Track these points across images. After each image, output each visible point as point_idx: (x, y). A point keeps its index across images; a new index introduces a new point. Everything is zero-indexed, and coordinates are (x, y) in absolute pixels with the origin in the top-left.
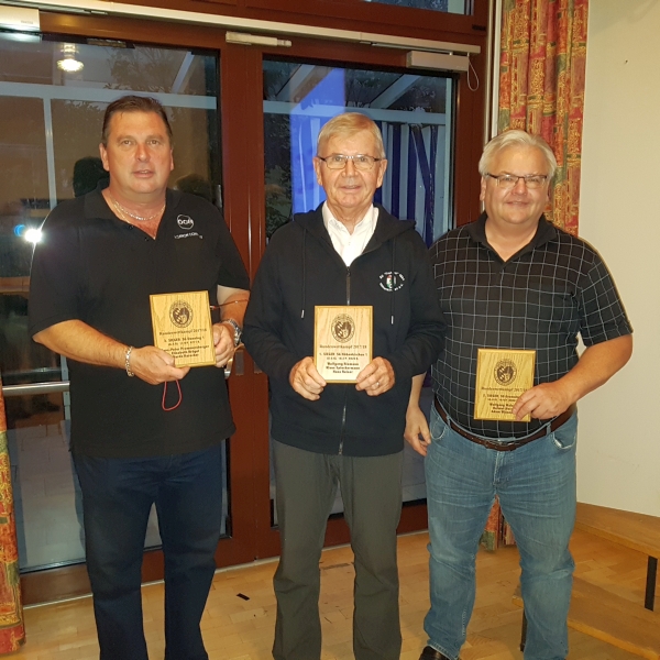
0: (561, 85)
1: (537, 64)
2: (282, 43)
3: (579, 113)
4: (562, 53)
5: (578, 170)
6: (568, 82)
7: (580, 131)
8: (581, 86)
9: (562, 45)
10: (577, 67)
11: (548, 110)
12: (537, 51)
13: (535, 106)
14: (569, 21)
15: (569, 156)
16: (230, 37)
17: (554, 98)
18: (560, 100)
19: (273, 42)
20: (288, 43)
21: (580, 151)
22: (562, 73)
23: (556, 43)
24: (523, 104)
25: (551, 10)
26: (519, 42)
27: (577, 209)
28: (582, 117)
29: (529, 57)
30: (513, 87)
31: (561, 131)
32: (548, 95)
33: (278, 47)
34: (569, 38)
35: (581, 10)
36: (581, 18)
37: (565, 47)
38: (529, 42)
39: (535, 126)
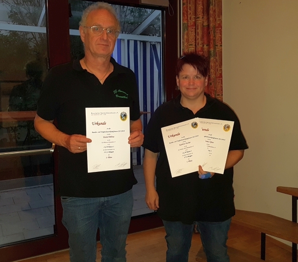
0: (211, 12)
1: (200, 2)
5: (221, 52)
6: (215, 11)
7: (221, 34)
8: (220, 13)
10: (218, 5)
11: (206, 24)
13: (200, 21)
15: (217, 46)
17: (208, 19)
18: (211, 19)
21: (222, 43)
22: (211, 7)
24: (194, 20)
27: (221, 70)
28: (221, 27)
30: (189, 13)
31: (212, 33)
32: (205, 17)
39: (199, 31)
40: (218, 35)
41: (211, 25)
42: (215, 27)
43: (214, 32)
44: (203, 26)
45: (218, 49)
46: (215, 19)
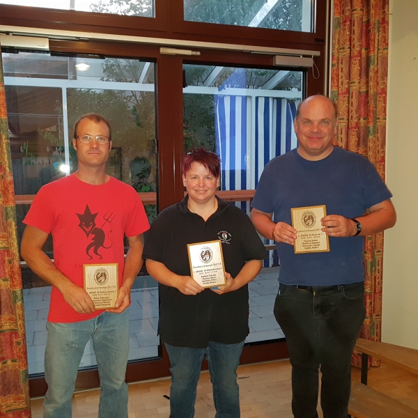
0: (371, 74)
1: (356, 62)
2: (194, 53)
3: (384, 92)
4: (371, 54)
5: (385, 128)
6: (377, 72)
7: (385, 103)
8: (385, 74)
9: (372, 49)
10: (382, 63)
11: (363, 90)
12: (356, 53)
13: (355, 88)
15: (379, 119)
16: (163, 50)
17: (367, 83)
18: (371, 84)
19: (189, 53)
20: (198, 53)
21: (385, 115)
22: (372, 67)
23: (368, 48)
24: (347, 86)
25: (364, 28)
26: (343, 48)
27: (384, 152)
28: (386, 94)
29: (350, 57)
30: (340, 76)
31: (372, 103)
32: (363, 80)
33: (192, 56)
34: (376, 45)
35: (384, 27)
36: (384, 32)
37: (374, 51)
38: (350, 48)
39: (354, 100)
40: (380, 105)
41: (371, 92)
42: (376, 94)
43: (375, 101)
44: (360, 92)
45: (380, 124)
46: (378, 83)
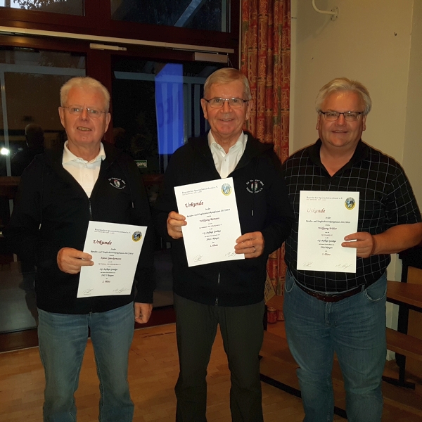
0: (276, 71)
1: (262, 60)
2: (121, 49)
3: (288, 87)
4: (276, 54)
5: (288, 117)
6: (280, 69)
7: (288, 96)
8: (288, 71)
9: (276, 50)
10: (286, 61)
11: (269, 84)
12: (262, 53)
13: (262, 83)
14: (279, 38)
15: (283, 110)
16: (92, 46)
17: (273, 79)
18: (276, 79)
19: (116, 48)
20: (125, 49)
21: (289, 107)
22: (276, 65)
23: (272, 49)
24: (255, 81)
25: (270, 31)
26: (252, 48)
27: (288, 138)
28: (289, 88)
29: (258, 56)
30: (249, 73)
31: (276, 96)
32: (269, 76)
33: (119, 51)
34: (280, 46)
35: (287, 31)
36: (287, 35)
37: (278, 51)
38: (257, 48)
39: (261, 94)
40: (284, 98)
41: (276, 86)
45: (284, 114)
46: (281, 79)
